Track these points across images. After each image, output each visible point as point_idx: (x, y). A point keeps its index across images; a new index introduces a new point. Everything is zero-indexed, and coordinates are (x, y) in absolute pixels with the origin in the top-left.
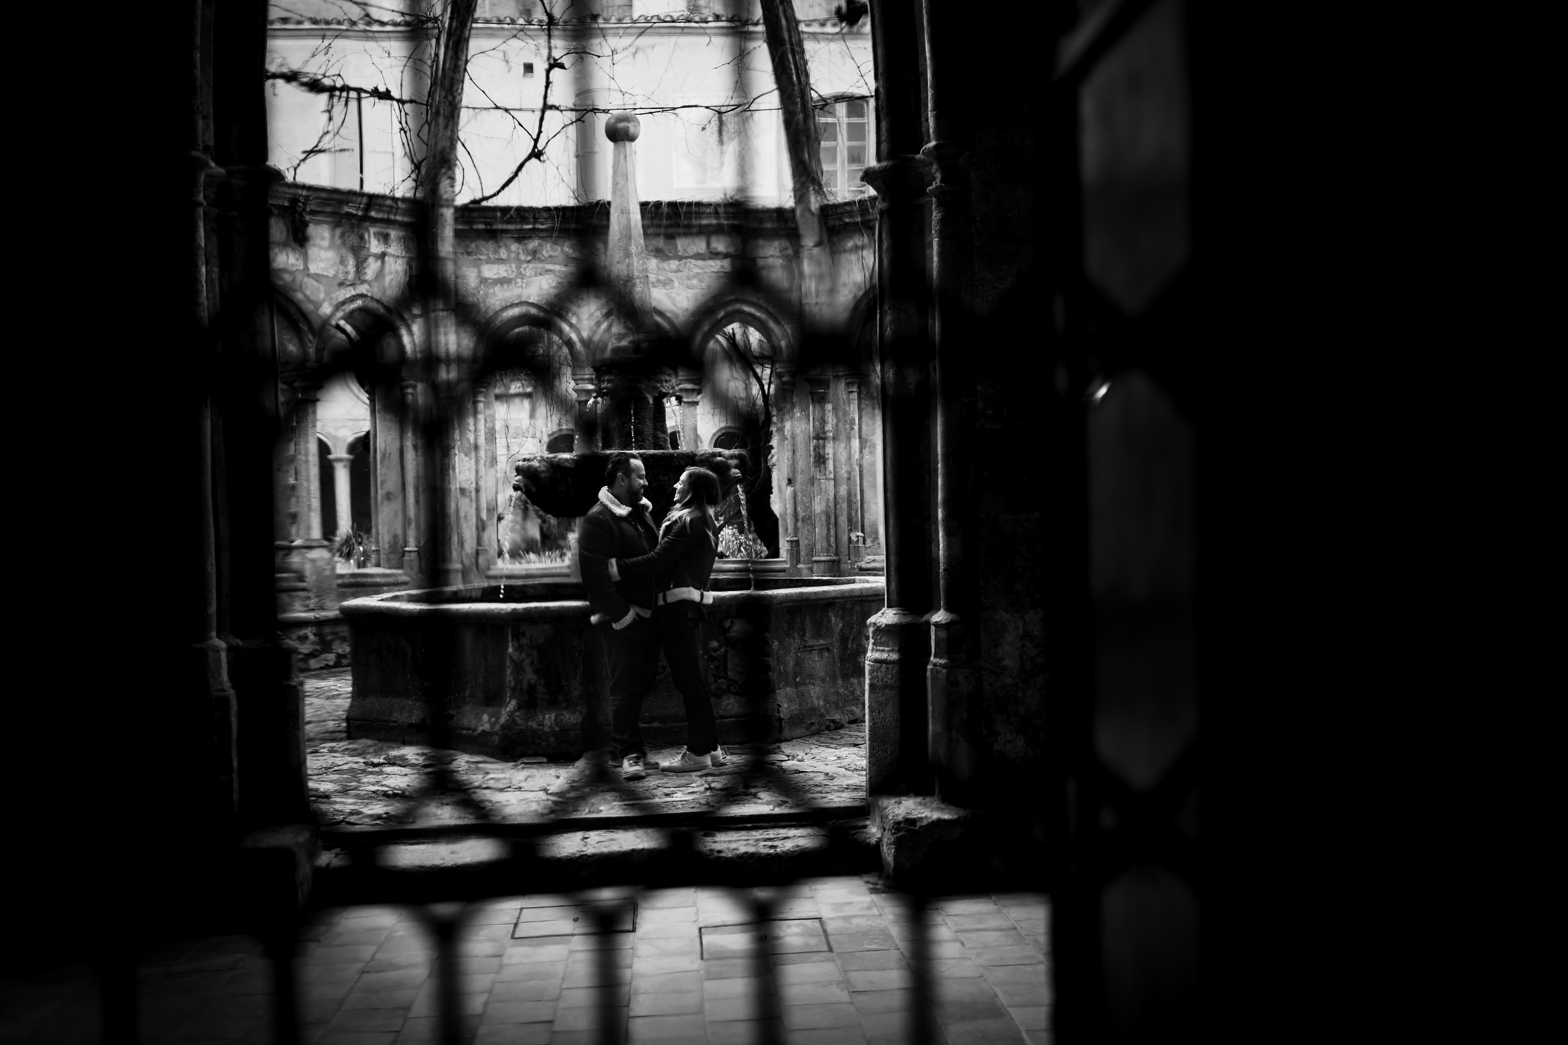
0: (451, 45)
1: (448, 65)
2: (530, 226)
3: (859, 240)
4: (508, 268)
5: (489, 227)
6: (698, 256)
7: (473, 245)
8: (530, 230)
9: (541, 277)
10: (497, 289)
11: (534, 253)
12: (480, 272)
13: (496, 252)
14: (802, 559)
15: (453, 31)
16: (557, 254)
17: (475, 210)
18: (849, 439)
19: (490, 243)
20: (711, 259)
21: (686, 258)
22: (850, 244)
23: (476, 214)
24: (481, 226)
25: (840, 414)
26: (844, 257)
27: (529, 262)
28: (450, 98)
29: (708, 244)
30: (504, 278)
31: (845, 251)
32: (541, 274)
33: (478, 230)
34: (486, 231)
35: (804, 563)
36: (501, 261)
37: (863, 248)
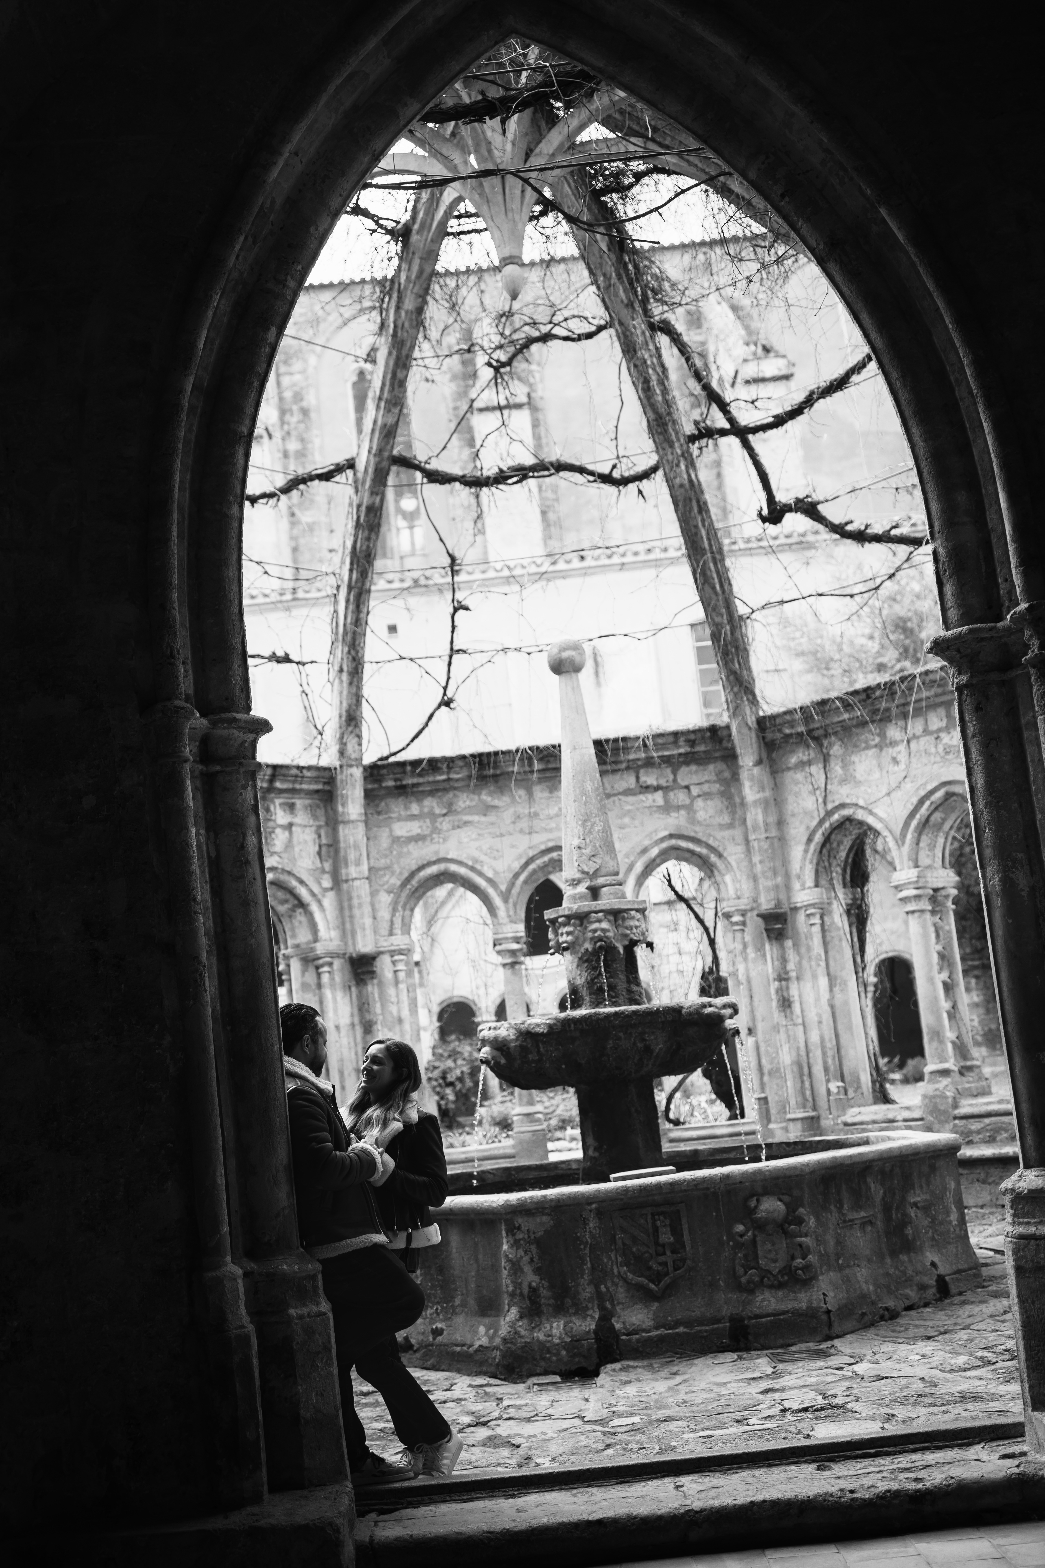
0: (352, 598)
1: (349, 620)
2: (444, 777)
3: (804, 754)
4: (421, 823)
5: (398, 783)
6: (628, 792)
7: (383, 804)
8: (444, 781)
9: (459, 830)
10: (412, 847)
11: (450, 805)
12: (391, 830)
13: (407, 808)
14: (773, 1118)
15: (353, 583)
16: (473, 803)
17: (384, 767)
18: (815, 977)
19: (400, 799)
20: (640, 793)
21: (615, 795)
22: (793, 760)
23: (384, 771)
24: (391, 783)
25: (803, 950)
26: (789, 776)
27: (445, 815)
28: (353, 652)
29: (638, 778)
30: (418, 835)
31: (789, 769)
32: (459, 827)
33: (387, 788)
34: (397, 787)
35: (776, 1122)
36: (413, 817)
37: (810, 763)
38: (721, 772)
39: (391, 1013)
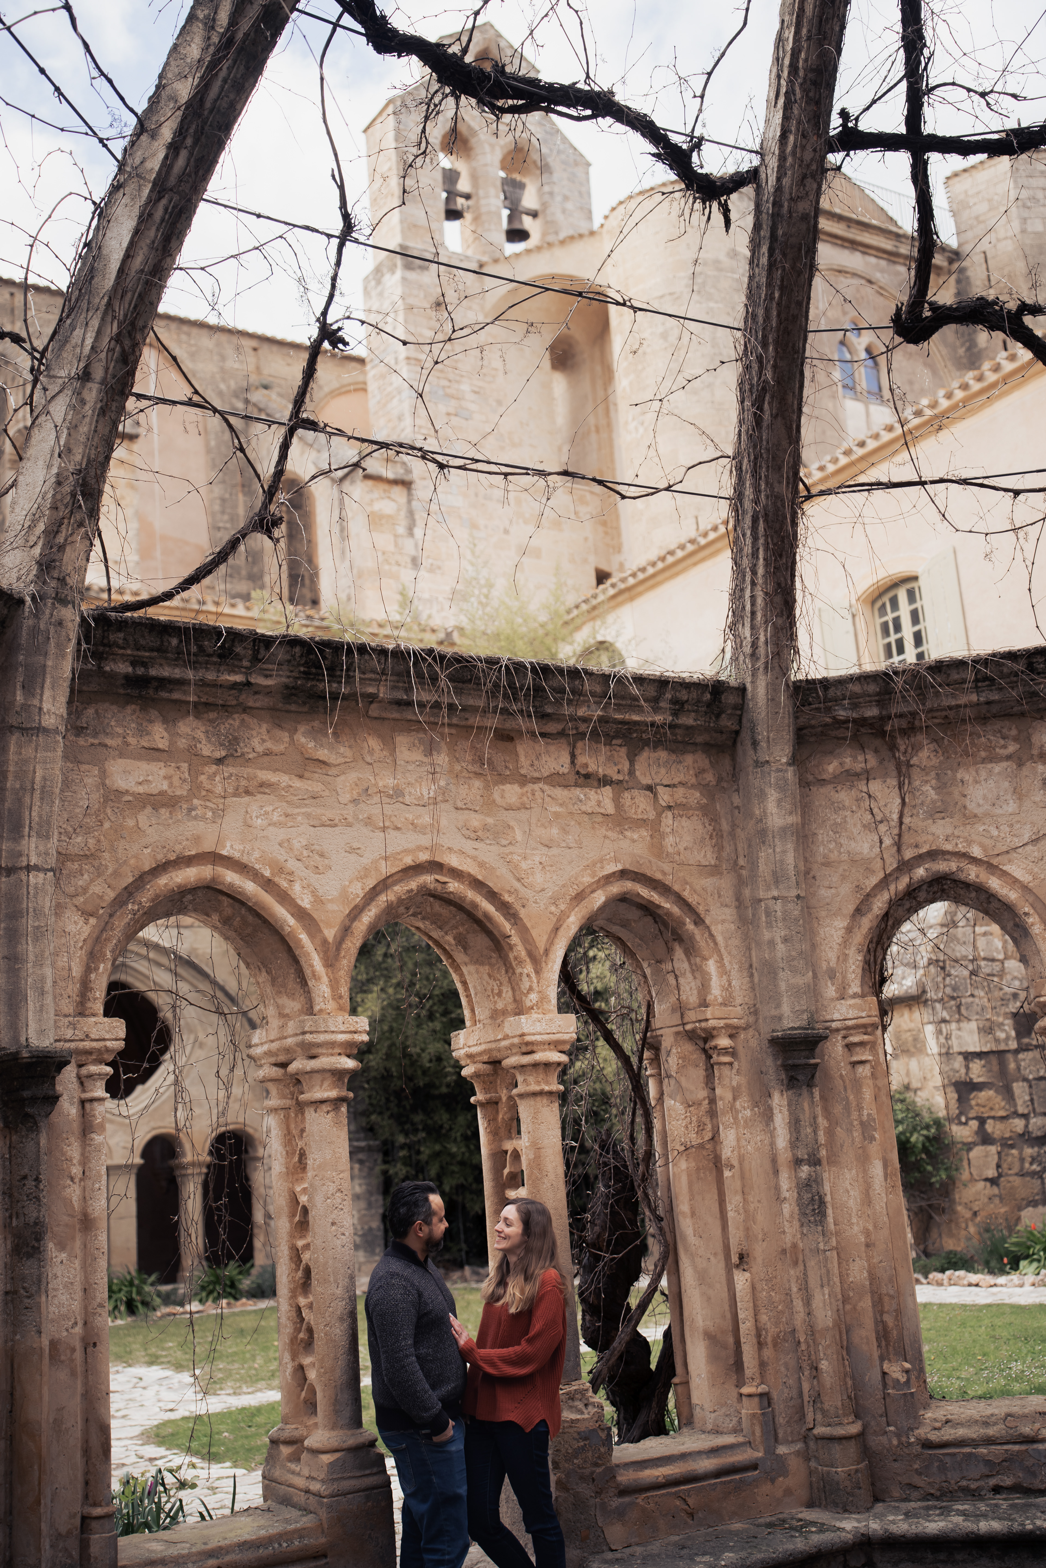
0: (159, 213)
1: (137, 262)
2: (238, 678)
4: (171, 771)
5: (140, 671)
6: (554, 780)
7: (90, 711)
8: (234, 686)
9: (247, 799)
10: (144, 818)
11: (233, 742)
12: (103, 774)
13: (142, 732)
14: (781, 1435)
15: (172, 181)
16: (281, 748)
17: (123, 624)
18: (864, 1160)
19: (129, 709)
20: (576, 785)
21: (537, 780)
23: (118, 637)
24: (124, 668)
25: (838, 1109)
27: (220, 761)
28: (127, 343)
29: (573, 756)
30: (162, 793)
32: (247, 792)
33: (112, 675)
34: (131, 681)
35: (787, 1442)
36: (154, 753)
37: (867, 775)
38: (703, 771)
39: (68, 1202)
